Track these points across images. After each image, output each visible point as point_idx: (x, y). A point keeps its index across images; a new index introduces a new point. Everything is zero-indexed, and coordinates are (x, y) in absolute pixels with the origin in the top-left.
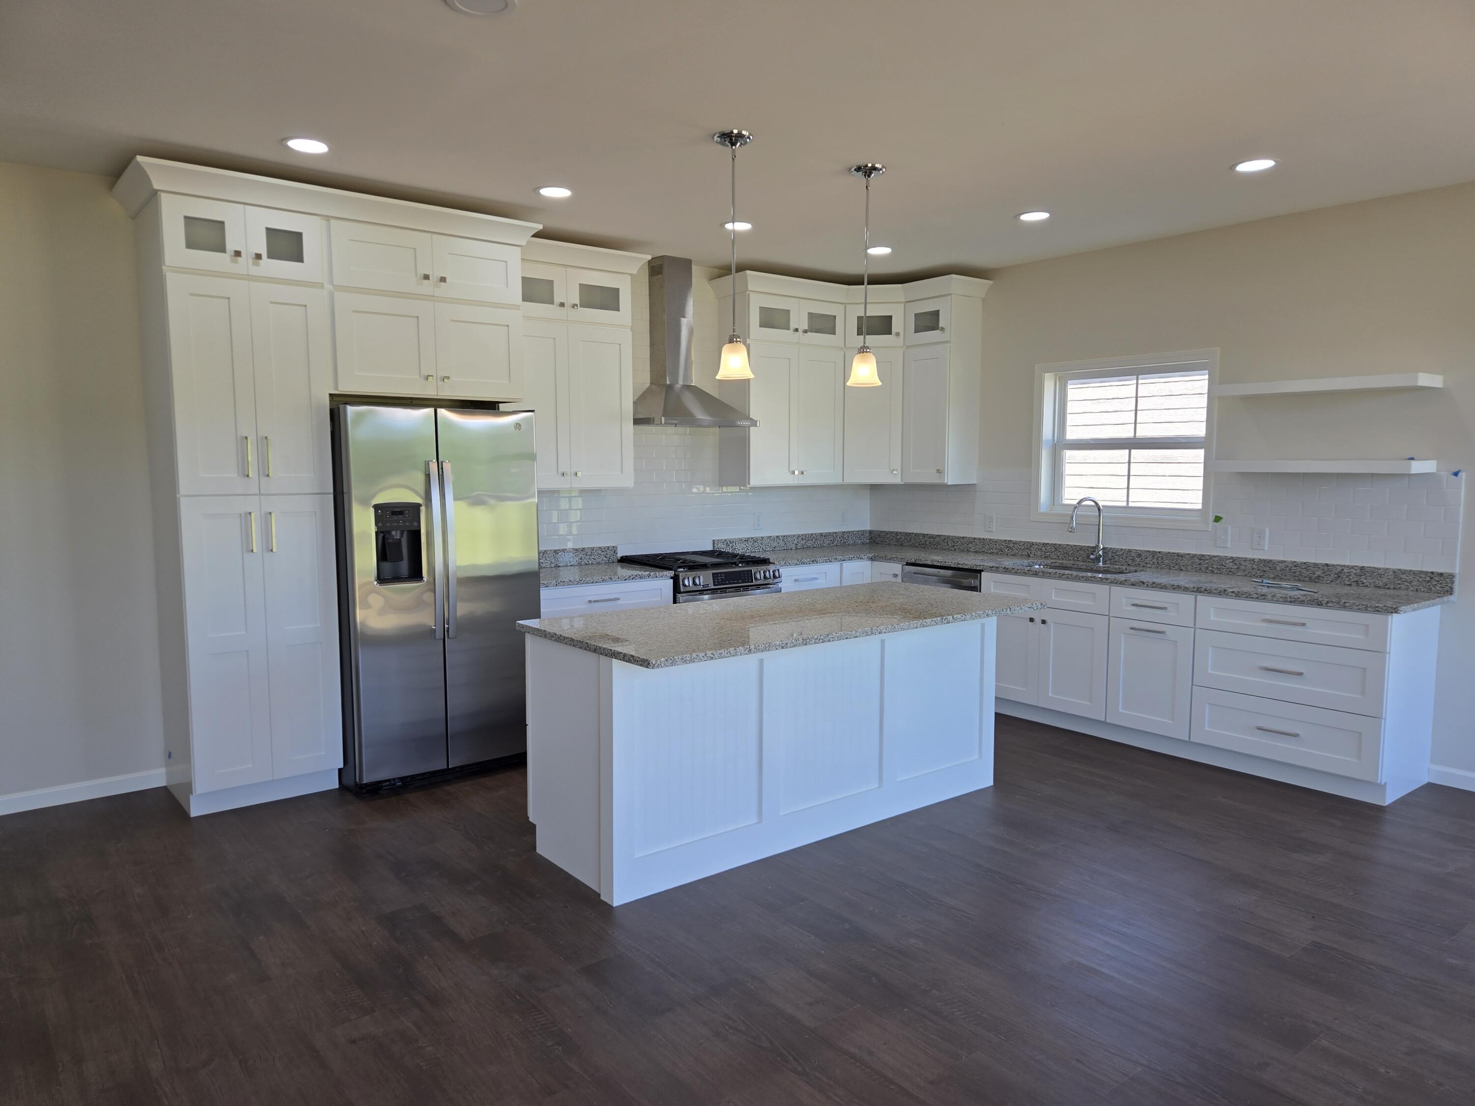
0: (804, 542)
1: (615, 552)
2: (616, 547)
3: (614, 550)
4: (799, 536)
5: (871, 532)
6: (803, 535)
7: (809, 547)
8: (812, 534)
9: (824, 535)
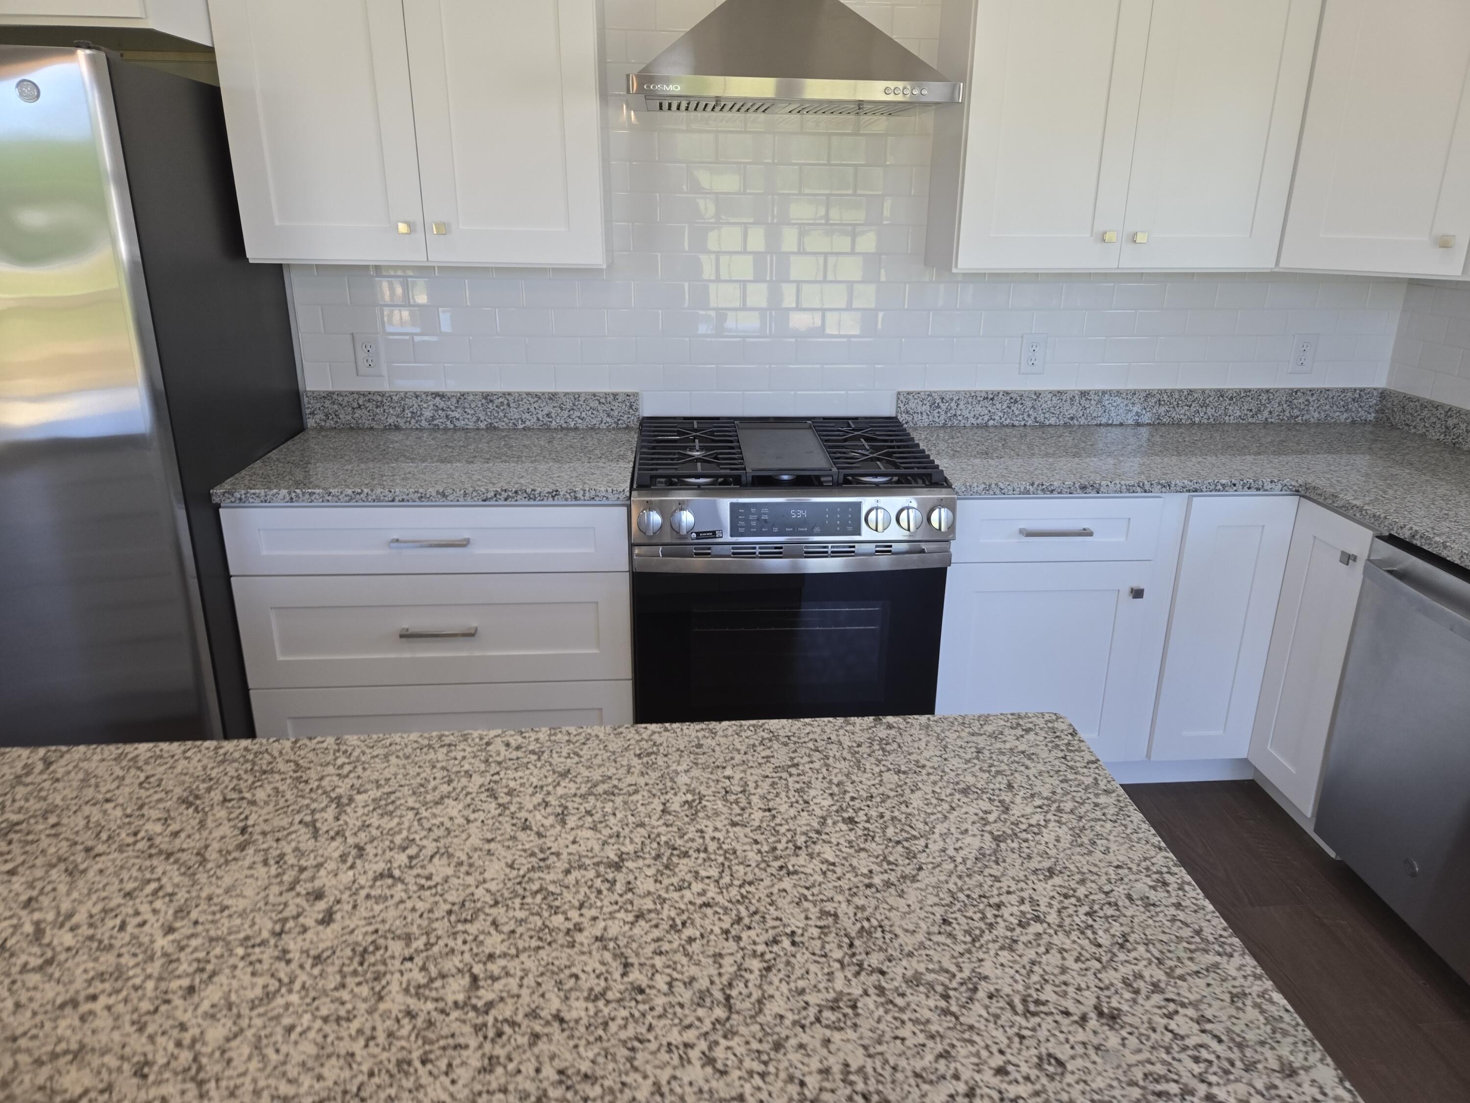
0: (1162, 410)
1: (631, 407)
2: (636, 395)
3: (631, 400)
4: (1149, 394)
5: (1384, 395)
6: (1160, 392)
7: (1179, 424)
8: (1191, 392)
9: (1230, 394)
